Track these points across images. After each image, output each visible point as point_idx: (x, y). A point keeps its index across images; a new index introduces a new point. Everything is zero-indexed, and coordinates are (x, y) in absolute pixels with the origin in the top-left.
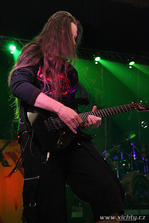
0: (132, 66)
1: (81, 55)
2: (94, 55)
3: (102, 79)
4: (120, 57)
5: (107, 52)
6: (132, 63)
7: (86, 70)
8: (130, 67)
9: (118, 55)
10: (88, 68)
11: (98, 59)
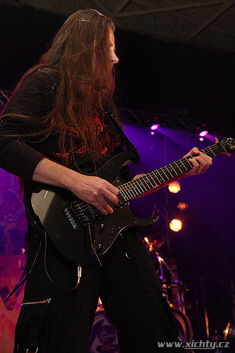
4: (135, 117)
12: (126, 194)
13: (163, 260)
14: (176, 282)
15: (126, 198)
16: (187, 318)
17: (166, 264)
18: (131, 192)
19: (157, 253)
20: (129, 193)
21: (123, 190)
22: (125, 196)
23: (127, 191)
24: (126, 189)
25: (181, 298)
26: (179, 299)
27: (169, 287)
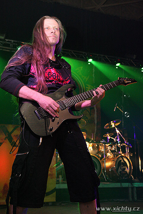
0: (118, 67)
1: (77, 57)
2: (87, 57)
3: (94, 77)
4: (108, 59)
5: (98, 55)
6: (118, 65)
7: (80, 69)
8: (117, 68)
9: (107, 58)
10: (82, 67)
11: (90, 60)
12: (67, 104)
13: (119, 132)
14: (126, 143)
15: (67, 106)
16: (130, 160)
17: (120, 134)
18: (70, 103)
19: (116, 128)
20: (69, 104)
21: (66, 102)
22: (66, 105)
23: (68, 102)
24: (67, 101)
25: (127, 151)
26: (126, 151)
27: (122, 145)
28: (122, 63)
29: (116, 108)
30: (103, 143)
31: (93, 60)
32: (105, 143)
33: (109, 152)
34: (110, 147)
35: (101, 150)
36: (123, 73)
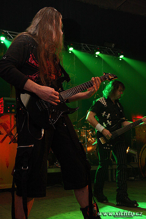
2: (68, 46)
4: (88, 48)
5: (78, 44)
8: (97, 56)
9: (87, 46)
11: (71, 49)
18: (67, 96)
20: (65, 96)
28: (102, 52)
29: (97, 95)
30: (85, 129)
31: (74, 49)
32: (86, 129)
33: (90, 137)
34: (91, 132)
35: (82, 135)
36: (103, 63)
